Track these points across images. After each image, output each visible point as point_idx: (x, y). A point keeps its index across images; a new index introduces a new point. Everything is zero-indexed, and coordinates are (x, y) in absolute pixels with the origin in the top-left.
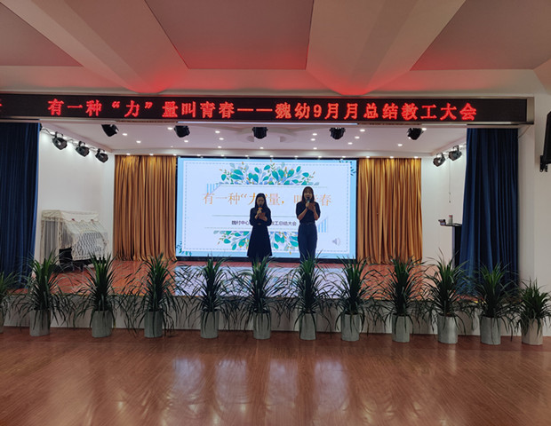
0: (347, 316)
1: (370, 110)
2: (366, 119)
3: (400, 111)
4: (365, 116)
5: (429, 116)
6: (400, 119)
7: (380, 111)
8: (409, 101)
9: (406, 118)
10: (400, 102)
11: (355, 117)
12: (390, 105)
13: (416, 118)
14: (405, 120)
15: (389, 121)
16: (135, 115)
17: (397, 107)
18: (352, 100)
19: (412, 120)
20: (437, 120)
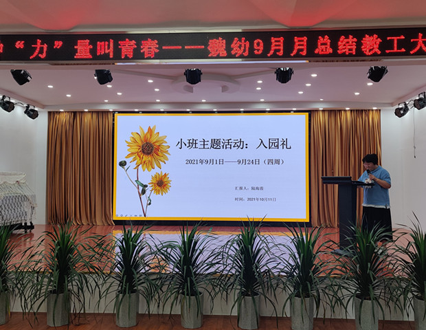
0: (298, 300)
1: (322, 44)
2: (318, 55)
3: (359, 44)
4: (316, 51)
5: (395, 50)
6: (359, 55)
7: (334, 45)
8: (371, 32)
9: (367, 53)
10: (359, 34)
11: (304, 53)
12: (347, 37)
13: (379, 53)
14: (365, 55)
15: (346, 57)
16: (43, 56)
17: (355, 40)
18: (300, 33)
19: (375, 54)
20: (407, 54)
